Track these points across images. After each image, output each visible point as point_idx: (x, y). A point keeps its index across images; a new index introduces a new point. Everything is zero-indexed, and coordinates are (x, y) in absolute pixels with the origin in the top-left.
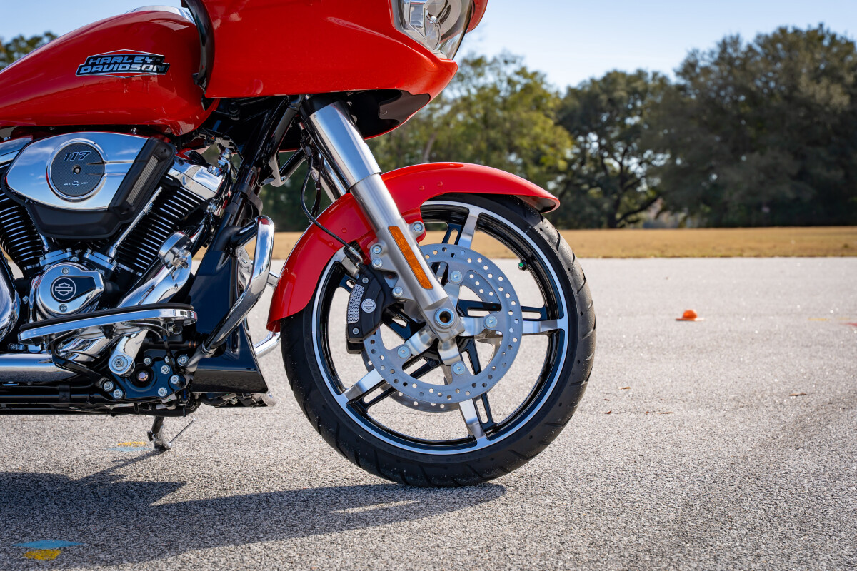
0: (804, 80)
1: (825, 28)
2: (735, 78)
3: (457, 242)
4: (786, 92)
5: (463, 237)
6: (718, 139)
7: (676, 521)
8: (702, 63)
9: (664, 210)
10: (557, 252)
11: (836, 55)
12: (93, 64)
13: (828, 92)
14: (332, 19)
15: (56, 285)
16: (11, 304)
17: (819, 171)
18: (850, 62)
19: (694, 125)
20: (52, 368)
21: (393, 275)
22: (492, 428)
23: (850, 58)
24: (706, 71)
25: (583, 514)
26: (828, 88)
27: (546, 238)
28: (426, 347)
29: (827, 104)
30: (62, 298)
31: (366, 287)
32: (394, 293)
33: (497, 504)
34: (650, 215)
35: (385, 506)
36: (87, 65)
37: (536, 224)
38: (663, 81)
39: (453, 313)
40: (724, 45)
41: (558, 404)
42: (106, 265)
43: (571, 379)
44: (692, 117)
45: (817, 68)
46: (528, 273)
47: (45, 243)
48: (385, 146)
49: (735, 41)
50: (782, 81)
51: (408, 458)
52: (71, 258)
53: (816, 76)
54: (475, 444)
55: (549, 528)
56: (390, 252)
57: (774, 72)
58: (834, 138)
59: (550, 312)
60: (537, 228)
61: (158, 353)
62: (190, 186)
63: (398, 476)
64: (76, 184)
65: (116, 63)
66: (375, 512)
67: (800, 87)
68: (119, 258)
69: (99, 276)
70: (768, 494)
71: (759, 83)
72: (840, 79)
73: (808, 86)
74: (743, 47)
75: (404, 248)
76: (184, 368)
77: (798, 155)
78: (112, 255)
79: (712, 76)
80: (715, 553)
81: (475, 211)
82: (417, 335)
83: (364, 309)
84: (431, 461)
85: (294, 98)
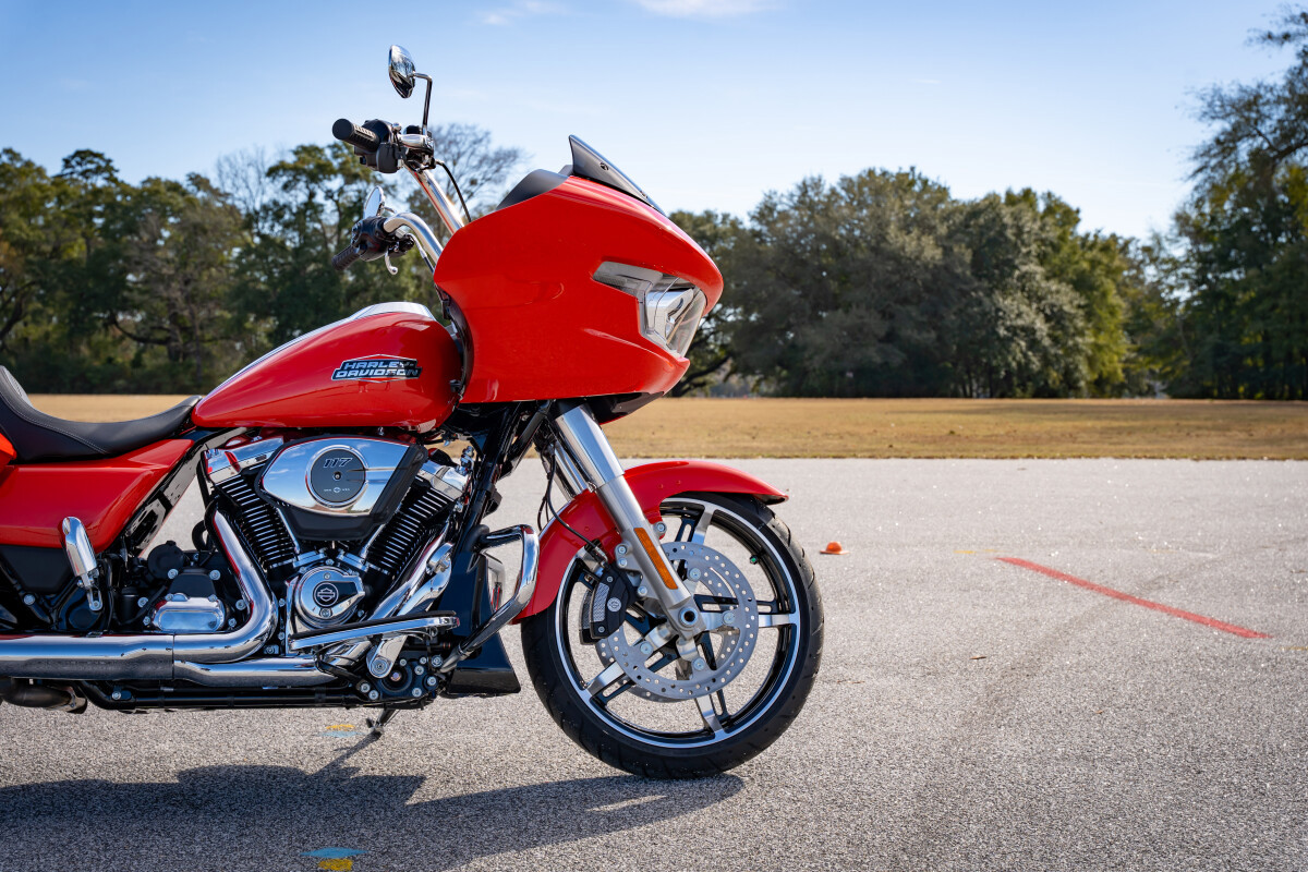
0: (892, 230)
1: (917, 172)
2: (817, 224)
3: (690, 539)
4: (873, 242)
5: (696, 532)
6: (796, 293)
7: (916, 815)
8: (779, 208)
9: (734, 371)
10: (788, 549)
11: (928, 202)
12: (349, 369)
13: (919, 245)
14: (589, 331)
15: (319, 590)
16: (270, 607)
17: (909, 332)
18: (943, 211)
19: (771, 278)
20: (316, 673)
21: (636, 573)
22: (728, 722)
23: (943, 206)
24: (784, 216)
25: (828, 809)
26: (919, 239)
27: (778, 535)
28: (664, 642)
29: (917, 258)
30: (325, 604)
31: (612, 585)
32: (639, 593)
33: (740, 798)
34: (716, 378)
35: (636, 802)
36: (342, 369)
37: (769, 520)
38: (735, 224)
39: (695, 610)
40: (804, 188)
41: (791, 697)
42: (360, 567)
43: (804, 672)
44: (769, 268)
45: (908, 216)
46: (758, 567)
47: (296, 543)
48: (414, 293)
49: (817, 184)
50: (869, 230)
51: (650, 752)
52: (325, 559)
53: (906, 226)
54: (713, 737)
55: (803, 826)
56: (635, 552)
57: (860, 220)
58: (926, 296)
59: (780, 605)
60: (769, 525)
61: (414, 654)
62: (439, 487)
63: (639, 770)
64: (337, 490)
65: (372, 368)
66: (630, 809)
67: (888, 237)
68: (370, 558)
69: (359, 582)
70: (990, 783)
71: (843, 232)
72: (931, 229)
73: (897, 237)
74: (826, 190)
75: (650, 550)
76: (438, 668)
77: (886, 314)
78: (364, 555)
79: (791, 222)
80: (964, 851)
81: (710, 508)
82: (656, 629)
83: (610, 608)
84: (671, 754)
85: (543, 402)
